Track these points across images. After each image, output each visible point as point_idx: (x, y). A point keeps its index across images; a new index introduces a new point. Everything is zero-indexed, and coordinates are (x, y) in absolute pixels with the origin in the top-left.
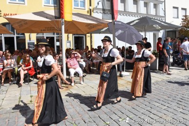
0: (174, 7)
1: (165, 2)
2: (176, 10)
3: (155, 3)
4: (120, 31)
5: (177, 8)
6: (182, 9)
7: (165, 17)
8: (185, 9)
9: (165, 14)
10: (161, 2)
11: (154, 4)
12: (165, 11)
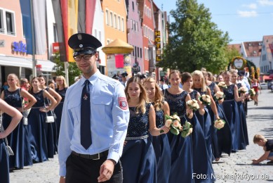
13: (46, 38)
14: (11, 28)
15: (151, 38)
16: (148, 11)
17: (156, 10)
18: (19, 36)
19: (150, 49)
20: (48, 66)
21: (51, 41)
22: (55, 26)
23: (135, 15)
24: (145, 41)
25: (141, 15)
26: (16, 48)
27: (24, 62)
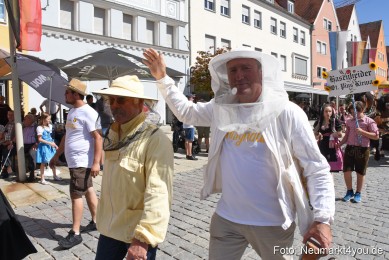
0: (207, 36)
1: (189, 23)
2: (212, 40)
3: (171, 24)
4: (42, 79)
5: (214, 38)
6: (223, 40)
7: (190, 52)
8: (228, 42)
9: (190, 48)
10: (183, 24)
11: (168, 26)
12: (189, 42)
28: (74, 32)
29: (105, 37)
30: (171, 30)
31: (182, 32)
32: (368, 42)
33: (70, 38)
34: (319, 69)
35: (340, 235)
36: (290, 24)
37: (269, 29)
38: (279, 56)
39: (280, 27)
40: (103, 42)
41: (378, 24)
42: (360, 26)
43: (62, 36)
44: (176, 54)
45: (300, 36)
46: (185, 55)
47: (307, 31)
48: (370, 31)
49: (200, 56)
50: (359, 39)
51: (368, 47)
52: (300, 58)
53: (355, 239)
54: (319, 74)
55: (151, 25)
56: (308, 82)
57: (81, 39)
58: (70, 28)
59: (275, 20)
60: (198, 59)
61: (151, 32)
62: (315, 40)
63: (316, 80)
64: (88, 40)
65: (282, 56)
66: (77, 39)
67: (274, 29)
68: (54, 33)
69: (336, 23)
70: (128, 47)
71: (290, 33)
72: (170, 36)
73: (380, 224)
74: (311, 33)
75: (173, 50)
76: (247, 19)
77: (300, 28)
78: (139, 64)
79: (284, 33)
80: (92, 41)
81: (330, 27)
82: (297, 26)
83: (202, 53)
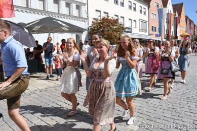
0: (97, 11)
1: (87, 4)
2: (99, 13)
3: (78, 4)
4: (14, 33)
5: (100, 11)
6: (105, 13)
7: (88, 19)
8: (107, 13)
9: (88, 17)
10: (84, 4)
11: (77, 6)
12: (88, 13)
13: (164, 33)
14: (155, 31)
15: (193, 33)
16: (192, 26)
17: (195, 26)
18: (157, 32)
19: (192, 36)
20: (164, 40)
21: (165, 33)
22: (167, 30)
23: (188, 27)
24: (191, 34)
25: (190, 26)
26: (157, 35)
27: (159, 39)
28: (28, 9)
29: (44, 11)
30: (78, 7)
31: (84, 8)
32: (177, 13)
33: (26, 12)
34: (153, 27)
35: (164, 105)
36: (138, 4)
37: (128, 7)
38: (133, 20)
39: (133, 6)
40: (43, 14)
41: (181, 5)
42: (173, 5)
43: (22, 11)
44: (81, 20)
45: (143, 10)
46: (86, 20)
47: (147, 8)
48: (178, 8)
49: (94, 21)
50: (172, 12)
51: (177, 16)
52: (143, 21)
53: (171, 107)
54: (153, 30)
55: (68, 5)
56: (147, 34)
57: (32, 12)
58: (26, 6)
59: (131, 2)
60: (93, 22)
61: (68, 8)
62: (151, 12)
63: (151, 32)
64: (36, 13)
65: (134, 21)
66: (30, 12)
67: (130, 7)
68: (18, 9)
69: (161, 4)
70: (57, 16)
71: (138, 9)
72: (78, 10)
73: (182, 100)
74: (148, 9)
75: (79, 18)
76: (116, 2)
77: (143, 6)
78: (64, 25)
79: (135, 9)
80: (38, 13)
81: (158, 6)
82: (142, 5)
83: (95, 19)
